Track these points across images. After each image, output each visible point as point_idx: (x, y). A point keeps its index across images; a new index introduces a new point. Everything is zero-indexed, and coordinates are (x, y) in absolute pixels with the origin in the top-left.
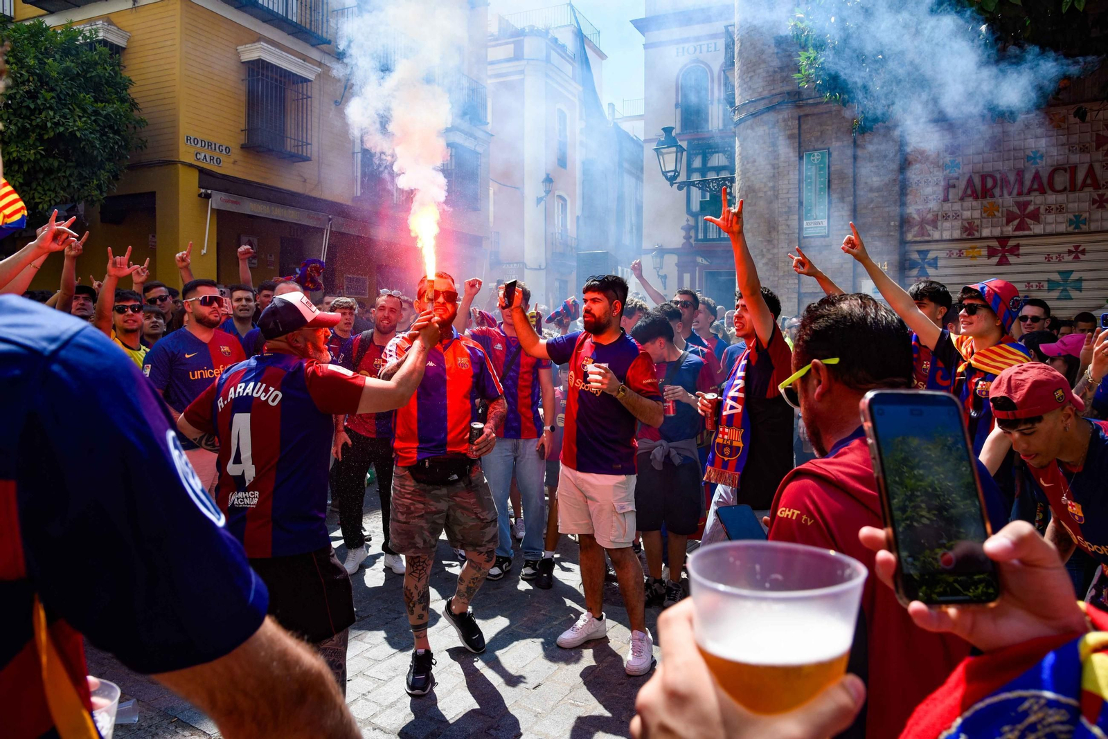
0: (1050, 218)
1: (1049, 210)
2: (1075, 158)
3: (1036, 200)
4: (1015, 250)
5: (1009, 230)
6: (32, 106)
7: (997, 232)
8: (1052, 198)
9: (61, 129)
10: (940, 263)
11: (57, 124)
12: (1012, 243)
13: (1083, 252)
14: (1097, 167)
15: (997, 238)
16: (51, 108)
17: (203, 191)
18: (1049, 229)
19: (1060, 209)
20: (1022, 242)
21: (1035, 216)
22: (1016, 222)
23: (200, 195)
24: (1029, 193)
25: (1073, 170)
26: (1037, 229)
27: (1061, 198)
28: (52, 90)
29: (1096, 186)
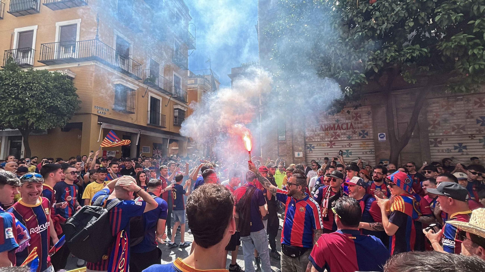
0: (342, 136)
1: (342, 134)
2: (347, 121)
3: (338, 132)
4: (334, 144)
5: (332, 139)
6: (42, 97)
7: (329, 140)
8: (342, 131)
9: (52, 104)
10: (315, 147)
11: (51, 103)
12: (333, 142)
13: (351, 145)
14: (353, 123)
15: (329, 141)
16: (49, 98)
17: (99, 122)
18: (342, 139)
19: (345, 134)
20: (336, 142)
21: (339, 136)
22: (334, 137)
23: (98, 124)
24: (336, 130)
25: (347, 124)
26: (339, 139)
27: (345, 131)
28: (50, 92)
29: (353, 128)
